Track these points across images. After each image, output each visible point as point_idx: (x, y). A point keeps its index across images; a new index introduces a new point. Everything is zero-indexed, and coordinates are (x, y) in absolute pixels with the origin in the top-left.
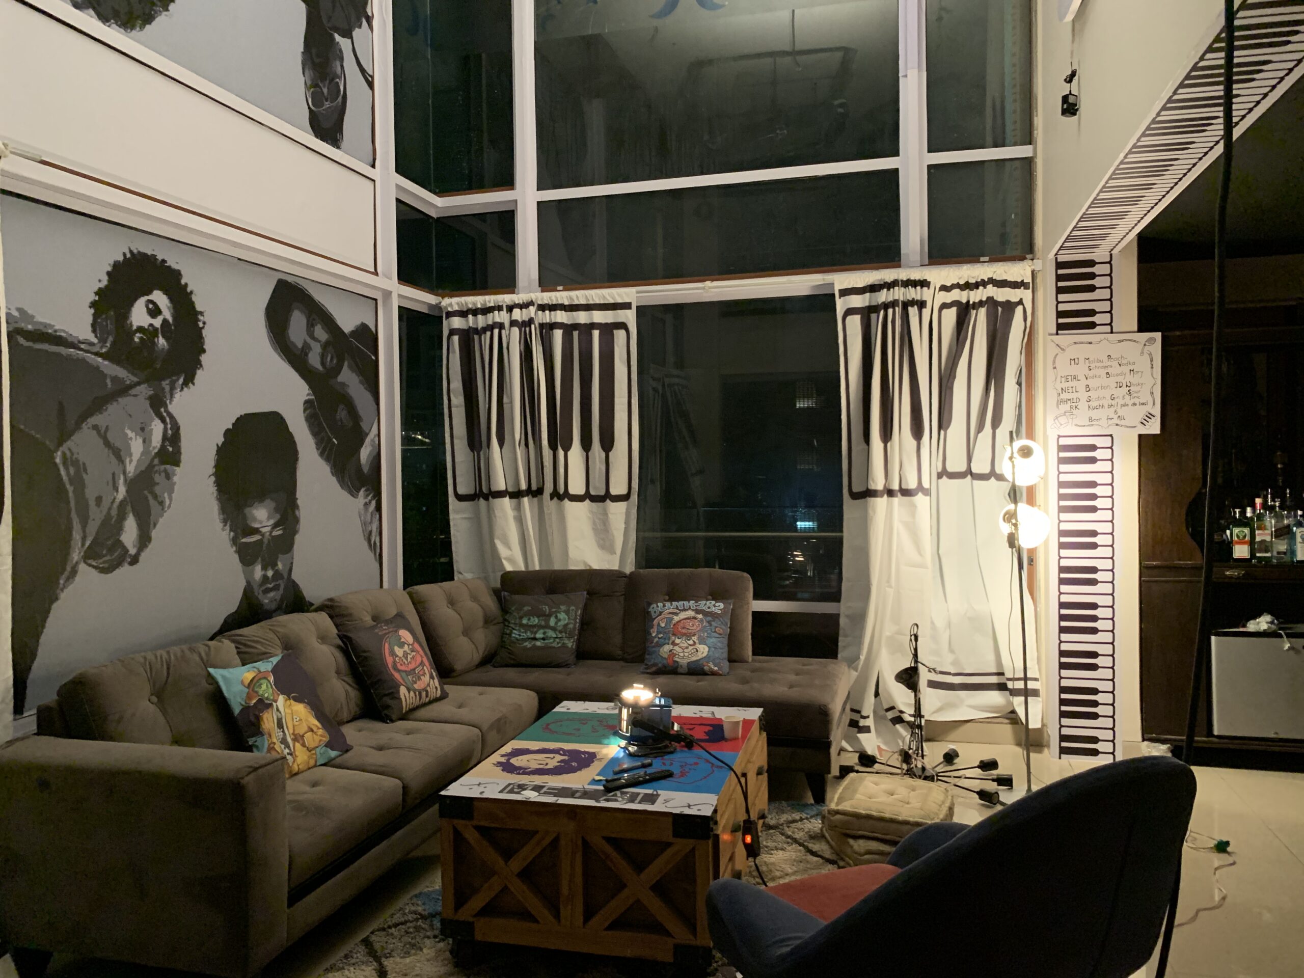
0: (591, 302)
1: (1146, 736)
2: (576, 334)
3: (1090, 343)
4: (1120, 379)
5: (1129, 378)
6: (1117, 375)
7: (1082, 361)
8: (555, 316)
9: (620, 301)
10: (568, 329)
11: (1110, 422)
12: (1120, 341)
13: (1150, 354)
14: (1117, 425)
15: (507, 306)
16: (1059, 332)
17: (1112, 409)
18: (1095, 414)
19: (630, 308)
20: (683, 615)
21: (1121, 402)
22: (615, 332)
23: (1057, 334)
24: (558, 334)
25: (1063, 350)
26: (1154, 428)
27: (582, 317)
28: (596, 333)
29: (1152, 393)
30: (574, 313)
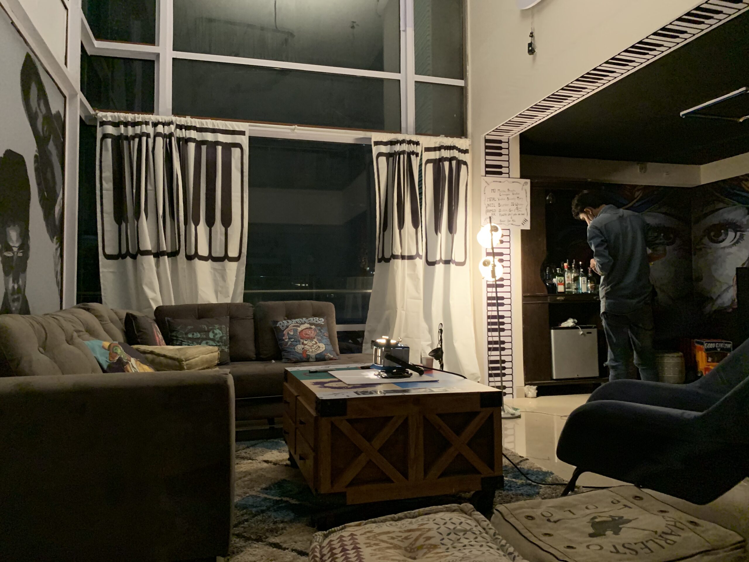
0: (216, 127)
1: (527, 383)
2: (204, 148)
3: (500, 182)
4: (513, 201)
5: (517, 201)
6: (512, 199)
7: (497, 190)
8: (190, 134)
9: (237, 129)
10: (199, 144)
11: (510, 223)
12: (513, 182)
13: (526, 190)
14: (512, 224)
15: (152, 123)
16: (487, 175)
17: (510, 216)
18: (503, 218)
19: (244, 135)
20: (303, 327)
21: (514, 213)
22: (233, 149)
23: (485, 176)
24: (192, 146)
25: (488, 184)
26: (527, 227)
27: (210, 137)
28: (219, 148)
29: (526, 209)
30: (204, 133)
